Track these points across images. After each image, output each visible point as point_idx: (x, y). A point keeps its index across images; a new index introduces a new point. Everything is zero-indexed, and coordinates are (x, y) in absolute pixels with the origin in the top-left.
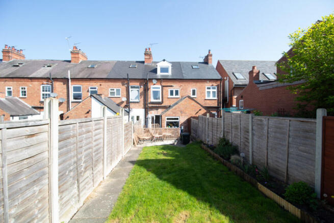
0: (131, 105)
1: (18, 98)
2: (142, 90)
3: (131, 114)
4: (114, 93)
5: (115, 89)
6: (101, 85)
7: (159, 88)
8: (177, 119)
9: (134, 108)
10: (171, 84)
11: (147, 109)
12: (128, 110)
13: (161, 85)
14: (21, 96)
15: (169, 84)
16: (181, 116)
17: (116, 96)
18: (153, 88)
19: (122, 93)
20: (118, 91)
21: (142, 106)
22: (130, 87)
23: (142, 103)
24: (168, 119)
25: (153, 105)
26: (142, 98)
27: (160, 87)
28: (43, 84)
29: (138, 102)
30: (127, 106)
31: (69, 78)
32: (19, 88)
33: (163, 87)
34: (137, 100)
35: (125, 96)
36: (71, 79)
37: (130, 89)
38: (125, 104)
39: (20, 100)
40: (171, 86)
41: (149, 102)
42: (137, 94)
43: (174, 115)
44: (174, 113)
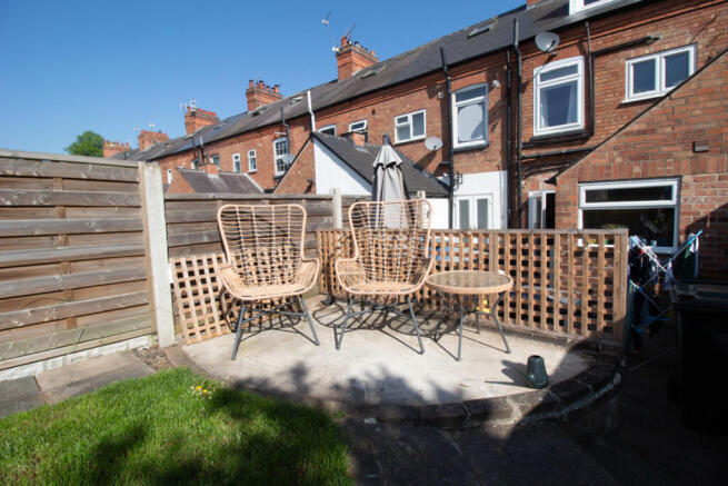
0: (459, 163)
1: (246, 175)
2: (495, 97)
3: (461, 192)
4: (408, 127)
5: (410, 116)
6: (373, 112)
7: (573, 69)
8: (665, 193)
9: (470, 171)
10: (640, 34)
11: (515, 170)
12: (448, 182)
13: (583, 52)
14: (251, 170)
15: (628, 36)
16: (698, 169)
17: (413, 138)
18: (544, 77)
19: (429, 123)
20: (418, 118)
21: (499, 159)
22: (454, 97)
23: (497, 147)
24: (591, 196)
25: (543, 152)
26: (498, 130)
27: (579, 61)
28: (276, 138)
29: (480, 149)
30: (446, 167)
31: (311, 111)
32: (246, 153)
33: (591, 59)
34: (480, 142)
35: (440, 131)
36: (315, 112)
37: (455, 104)
38: (438, 160)
39: (250, 178)
40: (644, 42)
41: (525, 138)
42: (480, 118)
43: (637, 170)
44: (636, 158)
